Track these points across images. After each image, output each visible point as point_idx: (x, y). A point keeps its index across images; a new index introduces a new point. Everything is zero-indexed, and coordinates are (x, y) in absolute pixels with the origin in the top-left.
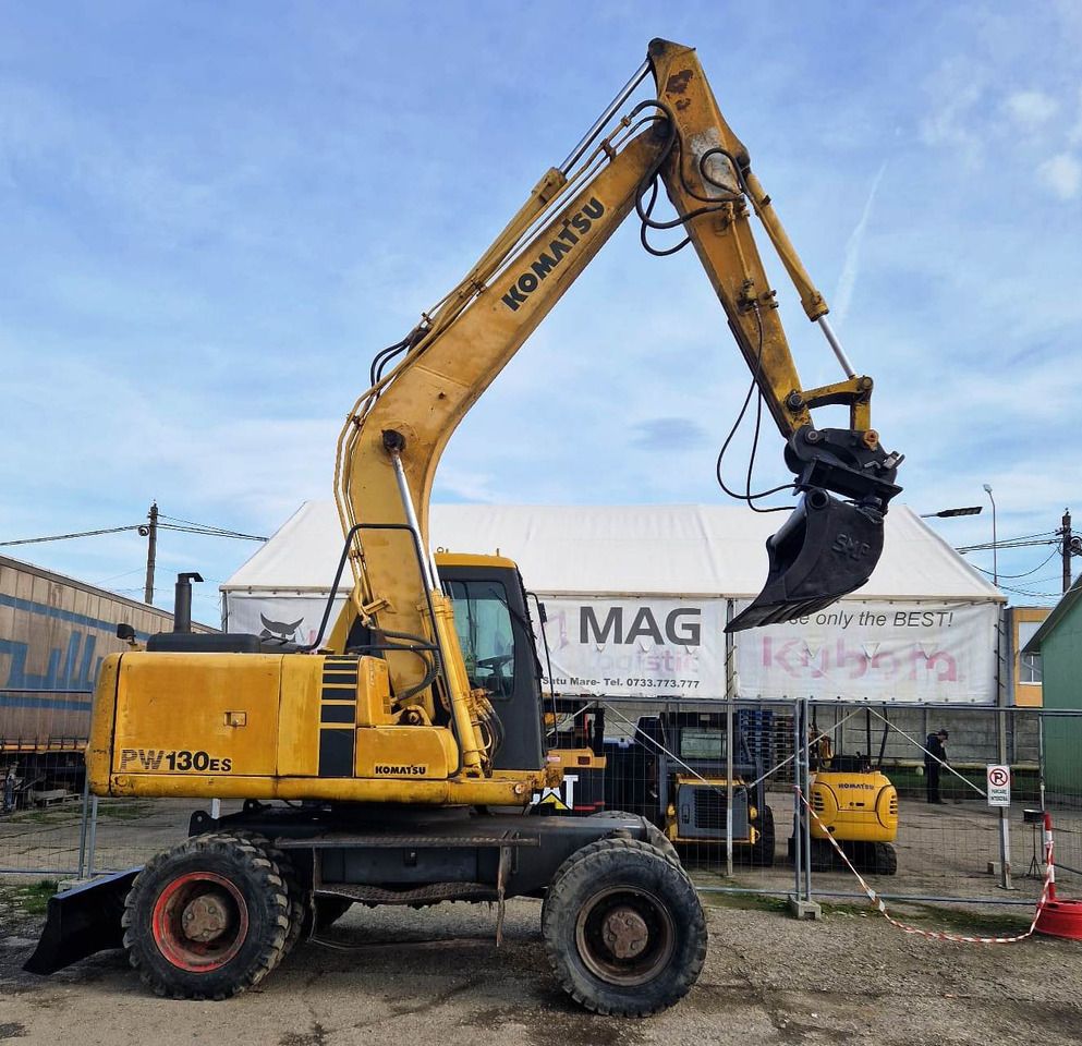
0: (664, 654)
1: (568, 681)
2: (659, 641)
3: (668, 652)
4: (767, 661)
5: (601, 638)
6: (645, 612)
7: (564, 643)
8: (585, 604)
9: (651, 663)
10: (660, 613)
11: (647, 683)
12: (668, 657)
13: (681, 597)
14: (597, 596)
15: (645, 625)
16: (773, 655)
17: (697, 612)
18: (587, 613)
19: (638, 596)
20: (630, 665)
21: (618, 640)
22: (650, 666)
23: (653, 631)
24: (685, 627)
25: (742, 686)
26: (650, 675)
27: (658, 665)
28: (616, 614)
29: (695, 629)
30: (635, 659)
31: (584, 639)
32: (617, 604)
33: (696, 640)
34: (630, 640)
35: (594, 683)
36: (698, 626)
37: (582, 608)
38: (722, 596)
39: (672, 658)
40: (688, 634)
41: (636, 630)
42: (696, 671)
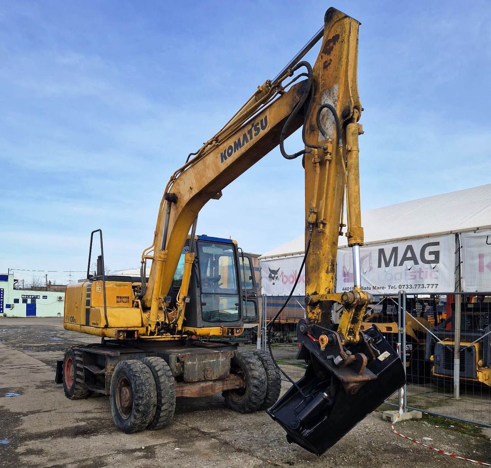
0: (419, 270)
1: (372, 288)
2: (416, 263)
3: (420, 269)
4: (481, 269)
5: (387, 265)
6: (410, 248)
7: (371, 269)
8: (381, 247)
9: (412, 276)
10: (417, 247)
11: (409, 287)
12: (420, 271)
13: (428, 236)
14: (386, 242)
15: (409, 255)
16: (485, 265)
17: (437, 244)
18: (381, 251)
19: (406, 239)
20: (401, 277)
21: (395, 265)
22: (411, 277)
23: (413, 258)
24: (431, 253)
25: (466, 285)
26: (410, 282)
27: (415, 277)
28: (395, 250)
29: (437, 254)
30: (403, 274)
31: (380, 266)
32: (395, 245)
33: (437, 260)
34: (401, 264)
35: (383, 288)
36: (438, 252)
37: (379, 249)
38: (451, 232)
39: (423, 272)
40: (432, 257)
41: (405, 258)
42: (436, 278)
